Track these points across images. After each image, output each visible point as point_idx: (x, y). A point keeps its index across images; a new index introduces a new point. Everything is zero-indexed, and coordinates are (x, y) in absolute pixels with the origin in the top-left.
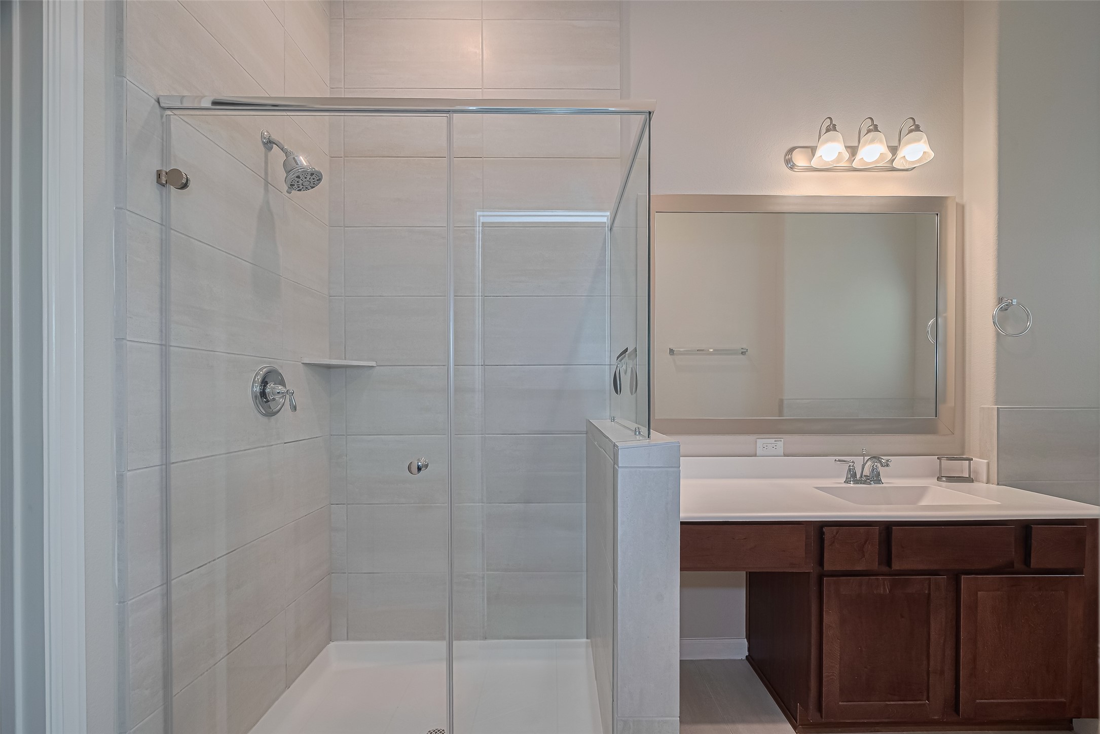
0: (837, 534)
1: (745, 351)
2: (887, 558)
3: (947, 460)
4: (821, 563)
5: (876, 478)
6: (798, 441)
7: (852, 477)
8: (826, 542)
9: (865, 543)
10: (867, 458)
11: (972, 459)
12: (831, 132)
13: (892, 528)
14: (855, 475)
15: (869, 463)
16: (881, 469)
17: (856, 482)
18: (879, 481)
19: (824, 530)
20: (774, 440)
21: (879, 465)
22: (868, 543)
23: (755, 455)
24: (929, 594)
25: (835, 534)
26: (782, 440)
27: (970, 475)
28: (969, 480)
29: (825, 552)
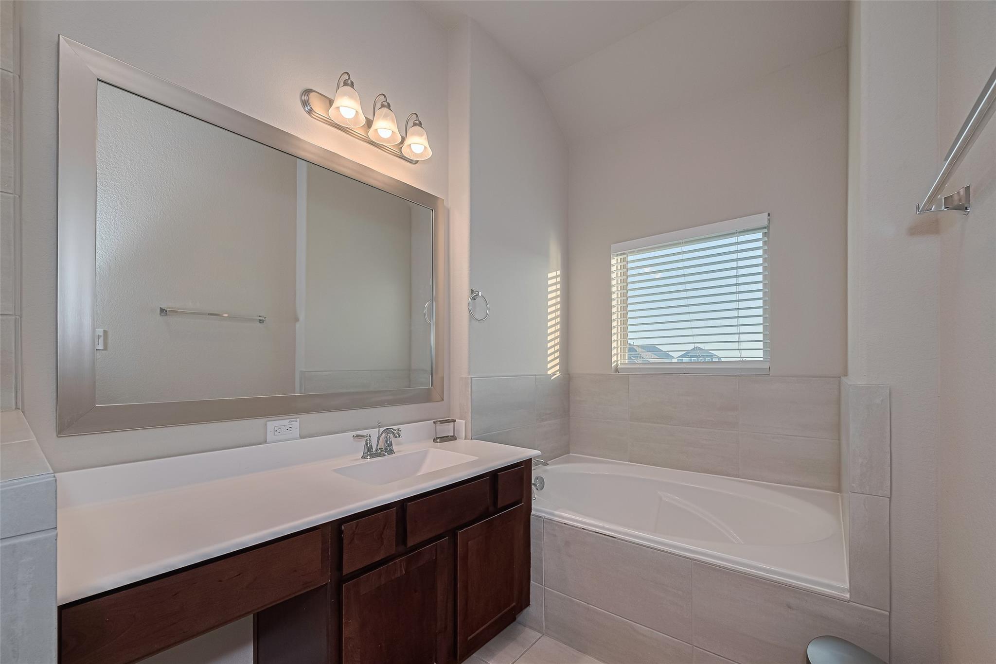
0: (356, 528)
1: (263, 319)
2: (402, 536)
3: (441, 423)
4: (340, 567)
5: (389, 449)
6: (314, 420)
7: (369, 452)
8: (345, 541)
9: (384, 528)
10: (382, 429)
11: (455, 421)
12: (349, 87)
13: (406, 505)
14: (370, 449)
15: (384, 435)
16: (393, 440)
17: (373, 456)
18: (391, 452)
19: (343, 527)
20: (288, 421)
21: (391, 435)
22: (386, 528)
23: (265, 442)
24: (436, 559)
25: (354, 529)
26: (298, 420)
27: (454, 434)
28: (453, 438)
29: (344, 554)
